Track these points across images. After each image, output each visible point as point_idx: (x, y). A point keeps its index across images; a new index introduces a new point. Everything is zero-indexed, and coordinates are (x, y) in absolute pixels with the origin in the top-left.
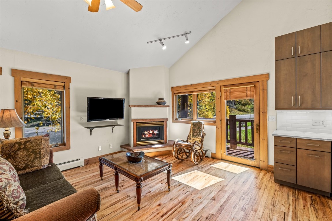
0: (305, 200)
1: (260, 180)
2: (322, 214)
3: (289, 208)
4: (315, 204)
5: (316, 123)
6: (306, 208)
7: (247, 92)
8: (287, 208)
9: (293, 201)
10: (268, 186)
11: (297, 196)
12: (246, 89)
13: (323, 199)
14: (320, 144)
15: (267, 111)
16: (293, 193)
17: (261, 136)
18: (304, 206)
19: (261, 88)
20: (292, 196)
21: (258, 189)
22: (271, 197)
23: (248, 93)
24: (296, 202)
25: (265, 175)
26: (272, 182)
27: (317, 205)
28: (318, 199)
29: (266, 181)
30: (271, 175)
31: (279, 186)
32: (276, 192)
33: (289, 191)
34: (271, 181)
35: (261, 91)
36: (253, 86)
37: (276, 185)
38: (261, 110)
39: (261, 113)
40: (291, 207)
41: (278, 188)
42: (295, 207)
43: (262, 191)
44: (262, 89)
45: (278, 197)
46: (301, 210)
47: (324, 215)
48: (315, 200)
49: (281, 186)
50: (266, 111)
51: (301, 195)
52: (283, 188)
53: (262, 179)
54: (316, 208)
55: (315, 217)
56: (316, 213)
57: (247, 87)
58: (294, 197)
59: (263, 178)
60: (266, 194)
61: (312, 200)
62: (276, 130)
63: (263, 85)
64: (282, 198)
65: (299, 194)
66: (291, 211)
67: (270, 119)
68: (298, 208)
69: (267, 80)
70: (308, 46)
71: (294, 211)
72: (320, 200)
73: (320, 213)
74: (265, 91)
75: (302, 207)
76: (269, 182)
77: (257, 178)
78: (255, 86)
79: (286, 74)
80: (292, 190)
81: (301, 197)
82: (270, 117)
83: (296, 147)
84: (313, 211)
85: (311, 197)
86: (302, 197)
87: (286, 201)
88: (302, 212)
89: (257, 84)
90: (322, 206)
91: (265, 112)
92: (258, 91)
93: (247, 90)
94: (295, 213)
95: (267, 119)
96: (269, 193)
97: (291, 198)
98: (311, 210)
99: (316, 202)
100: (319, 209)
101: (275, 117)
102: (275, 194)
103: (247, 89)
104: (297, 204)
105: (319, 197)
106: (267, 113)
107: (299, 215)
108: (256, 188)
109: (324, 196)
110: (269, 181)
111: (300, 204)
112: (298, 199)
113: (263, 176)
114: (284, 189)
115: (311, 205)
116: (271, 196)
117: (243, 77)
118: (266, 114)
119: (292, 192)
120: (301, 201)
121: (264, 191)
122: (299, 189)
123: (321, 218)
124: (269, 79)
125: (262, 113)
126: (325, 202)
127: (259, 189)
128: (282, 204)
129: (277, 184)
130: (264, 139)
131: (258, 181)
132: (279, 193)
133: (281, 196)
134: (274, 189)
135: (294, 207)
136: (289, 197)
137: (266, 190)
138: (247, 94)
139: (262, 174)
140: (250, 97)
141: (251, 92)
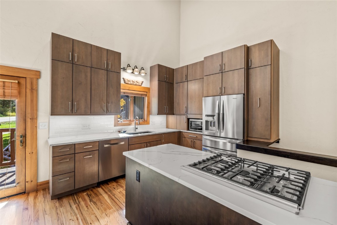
0: (84, 200)
1: (33, 208)
2: (100, 203)
3: (77, 219)
4: (92, 198)
5: (84, 126)
6: (89, 207)
7: (4, 89)
8: (76, 220)
9: (77, 209)
10: (46, 210)
11: (77, 201)
12: (2, 83)
13: (94, 190)
14: (93, 145)
15: (37, 117)
16: (73, 201)
17: (28, 150)
18: (87, 207)
19: (29, 86)
20: (74, 204)
21: (36, 223)
22: (56, 221)
23: (6, 91)
24: (79, 208)
25: (35, 198)
26: (48, 201)
27: (94, 198)
28: (92, 193)
29: (41, 204)
30: (43, 194)
31: (58, 202)
32: (58, 211)
33: (69, 201)
34: (46, 201)
35: (28, 91)
36: (17, 82)
37: (55, 202)
38: (29, 116)
39: (29, 121)
40: (78, 216)
41: (57, 204)
42: (82, 213)
43: (41, 221)
44: (31, 89)
45: (63, 214)
46: (87, 212)
47: (101, 203)
48: (90, 195)
49: (60, 200)
50: (35, 117)
51: (79, 197)
52: (62, 201)
53: (34, 205)
54: (94, 202)
55: (97, 210)
56: (96, 206)
57: (4, 82)
58: (76, 203)
59: (35, 203)
60: (49, 221)
61: (89, 196)
62: (49, 138)
63: (32, 83)
64: (67, 212)
65: (78, 197)
66: (80, 220)
67: (40, 127)
68: (84, 213)
69: (38, 79)
70: (83, 58)
71: (82, 217)
72: (93, 192)
73: (99, 204)
74: (35, 92)
75: (86, 209)
76: (44, 204)
77: (27, 209)
78: (19, 83)
79: (64, 78)
80: (71, 197)
81: (80, 199)
82: (40, 124)
83: (74, 153)
84: (94, 206)
85: (87, 193)
86: (82, 199)
87: (71, 213)
88: (88, 213)
89: (23, 81)
90: (96, 197)
91: (34, 119)
92: (23, 90)
94: (84, 219)
95: (36, 127)
96: (51, 217)
97: (74, 207)
98: (92, 205)
99: (92, 196)
100: (96, 201)
101: (47, 124)
102: (58, 213)
103: (4, 84)
104: (81, 209)
105: (92, 190)
106: (37, 119)
107: (87, 219)
108: (32, 222)
109: (93, 188)
110: (44, 202)
111: (83, 206)
112: (79, 203)
113: (34, 201)
114: (64, 202)
115: (90, 201)
116: (55, 219)
118: (36, 121)
119: (72, 199)
120: (82, 203)
121: (45, 219)
122: (75, 193)
123: (101, 207)
124: (40, 78)
125: (30, 119)
126: (97, 192)
127: (37, 221)
128: (70, 220)
129: (55, 200)
130: (32, 153)
131: (31, 211)
132: (61, 209)
133: (64, 211)
134: (55, 208)
135: (80, 213)
136: (72, 206)
137: (46, 216)
138: (4, 92)
139: (31, 198)
140: (10, 97)
141: (12, 90)
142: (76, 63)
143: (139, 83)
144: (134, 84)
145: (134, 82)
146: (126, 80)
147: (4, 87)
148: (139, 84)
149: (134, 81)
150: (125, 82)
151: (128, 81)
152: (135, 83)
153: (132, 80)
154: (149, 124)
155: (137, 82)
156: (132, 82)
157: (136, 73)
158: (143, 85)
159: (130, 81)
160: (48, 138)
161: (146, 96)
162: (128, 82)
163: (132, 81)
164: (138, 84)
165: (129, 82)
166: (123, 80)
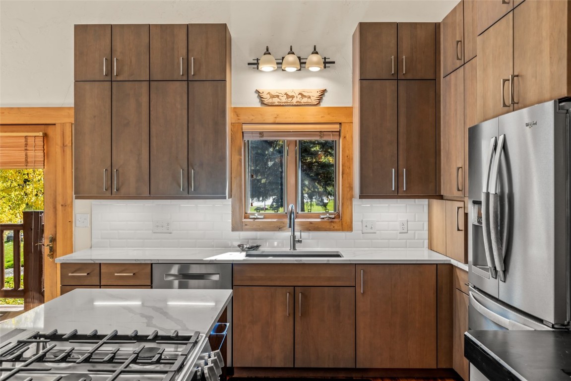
5: (158, 226)
7: (26, 150)
12: (23, 140)
14: (135, 272)
15: (72, 202)
19: (59, 141)
23: (30, 153)
35: (58, 150)
36: (41, 134)
38: (60, 199)
39: (59, 208)
44: (62, 145)
50: (69, 202)
57: (26, 137)
62: (91, 248)
63: (63, 134)
69: (72, 124)
70: (131, 62)
78: (45, 136)
82: (78, 216)
83: (99, 284)
89: (50, 131)
91: (68, 205)
92: (53, 150)
93: (26, 145)
95: (71, 222)
101: (88, 217)
103: (26, 141)
106: (72, 207)
117: (19, 108)
118: (69, 210)
125: (62, 205)
138: (26, 155)
140: (33, 164)
141: (36, 151)
142: (119, 79)
143: (310, 97)
144: (290, 102)
145: (293, 97)
146: (264, 95)
147: (26, 147)
148: (309, 100)
149: (290, 94)
150: (262, 103)
151: (273, 97)
152: (294, 101)
153: (283, 93)
154: (350, 228)
155: (303, 96)
156: (284, 99)
157: (291, 69)
158: (326, 103)
159: (278, 96)
160: (90, 246)
161: (340, 135)
162: (270, 101)
163: (286, 94)
164: (305, 100)
165: (276, 101)
166: (257, 95)
